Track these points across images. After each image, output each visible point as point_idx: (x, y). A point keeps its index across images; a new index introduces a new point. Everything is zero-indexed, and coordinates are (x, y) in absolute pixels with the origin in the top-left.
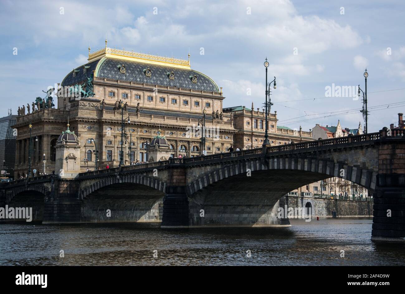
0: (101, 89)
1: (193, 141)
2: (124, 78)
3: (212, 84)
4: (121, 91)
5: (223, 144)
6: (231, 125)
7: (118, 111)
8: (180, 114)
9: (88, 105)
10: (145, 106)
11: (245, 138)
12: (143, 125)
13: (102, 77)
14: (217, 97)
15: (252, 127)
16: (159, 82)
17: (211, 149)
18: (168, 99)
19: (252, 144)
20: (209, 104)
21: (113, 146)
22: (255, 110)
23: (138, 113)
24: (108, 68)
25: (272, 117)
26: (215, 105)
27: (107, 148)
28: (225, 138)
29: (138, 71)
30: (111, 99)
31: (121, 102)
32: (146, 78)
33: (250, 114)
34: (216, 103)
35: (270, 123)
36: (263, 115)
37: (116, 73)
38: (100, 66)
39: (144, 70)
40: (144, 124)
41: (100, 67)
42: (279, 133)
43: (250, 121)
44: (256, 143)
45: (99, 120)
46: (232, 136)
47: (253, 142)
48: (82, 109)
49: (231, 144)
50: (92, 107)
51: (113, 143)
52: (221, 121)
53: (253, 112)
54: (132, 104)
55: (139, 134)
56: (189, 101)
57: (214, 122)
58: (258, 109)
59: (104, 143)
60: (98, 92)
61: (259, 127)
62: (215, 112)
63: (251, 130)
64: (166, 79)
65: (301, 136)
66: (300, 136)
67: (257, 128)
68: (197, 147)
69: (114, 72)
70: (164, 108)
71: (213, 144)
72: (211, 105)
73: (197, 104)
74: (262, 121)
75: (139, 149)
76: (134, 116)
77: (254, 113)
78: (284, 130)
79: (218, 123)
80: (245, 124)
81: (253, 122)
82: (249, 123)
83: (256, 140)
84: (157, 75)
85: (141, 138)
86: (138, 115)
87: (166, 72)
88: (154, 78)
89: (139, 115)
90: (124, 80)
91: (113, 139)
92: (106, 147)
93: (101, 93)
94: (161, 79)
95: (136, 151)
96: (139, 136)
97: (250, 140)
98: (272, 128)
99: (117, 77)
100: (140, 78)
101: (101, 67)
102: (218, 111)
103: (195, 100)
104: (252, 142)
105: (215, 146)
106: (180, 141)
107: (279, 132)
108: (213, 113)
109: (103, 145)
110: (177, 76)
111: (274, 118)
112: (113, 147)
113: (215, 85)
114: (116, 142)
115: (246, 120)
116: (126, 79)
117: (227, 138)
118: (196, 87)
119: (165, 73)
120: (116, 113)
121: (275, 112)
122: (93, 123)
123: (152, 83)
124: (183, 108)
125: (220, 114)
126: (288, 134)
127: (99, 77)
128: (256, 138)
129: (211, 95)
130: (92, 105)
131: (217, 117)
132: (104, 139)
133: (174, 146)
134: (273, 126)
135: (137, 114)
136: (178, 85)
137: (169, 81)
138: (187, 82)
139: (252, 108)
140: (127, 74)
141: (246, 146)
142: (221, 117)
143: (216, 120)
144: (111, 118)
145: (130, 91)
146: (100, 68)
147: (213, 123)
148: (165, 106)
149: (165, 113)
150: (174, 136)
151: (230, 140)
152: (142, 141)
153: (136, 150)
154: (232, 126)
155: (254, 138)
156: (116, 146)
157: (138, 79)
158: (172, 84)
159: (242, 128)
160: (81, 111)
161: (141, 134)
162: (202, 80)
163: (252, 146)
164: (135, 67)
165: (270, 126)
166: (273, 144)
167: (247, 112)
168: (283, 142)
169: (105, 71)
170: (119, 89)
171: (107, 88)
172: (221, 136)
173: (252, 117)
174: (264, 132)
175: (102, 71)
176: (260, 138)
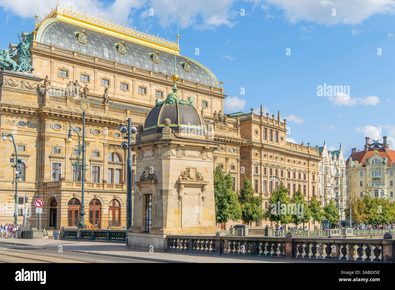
0: (46, 62)
2: (85, 50)
3: (209, 77)
4: (80, 70)
5: (227, 159)
6: (237, 132)
9: (20, 84)
10: (116, 97)
11: (254, 151)
12: (114, 123)
13: (49, 44)
14: (217, 94)
15: (261, 138)
16: (137, 64)
18: (151, 89)
19: (261, 161)
20: (207, 103)
21: (64, 156)
22: (264, 115)
23: (106, 104)
24: (59, 33)
25: (282, 127)
26: (213, 105)
27: (52, 159)
28: (230, 151)
29: (106, 44)
30: (63, 82)
31: (77, 84)
32: (118, 55)
33: (258, 120)
34: (215, 103)
35: (281, 134)
36: (273, 122)
37: (72, 41)
38: (45, 27)
39: (116, 44)
40: (116, 122)
41: (46, 28)
42: (289, 147)
43: (259, 129)
44: (265, 159)
45: (38, 111)
46: (239, 148)
47: (263, 158)
48: (8, 90)
49: (237, 159)
50: (27, 89)
51: (63, 151)
52: (226, 126)
53: (262, 117)
54: (97, 93)
55: (107, 138)
57: (216, 126)
58: (267, 114)
59: (48, 151)
60: (41, 66)
61: (268, 138)
62: (218, 112)
63: (260, 142)
64: (148, 61)
65: (310, 153)
66: (308, 153)
67: (266, 139)
69: (68, 38)
70: (146, 103)
72: (209, 104)
74: (272, 131)
75: (106, 163)
76: (99, 110)
77: (263, 119)
78: (293, 144)
79: (221, 128)
80: (253, 133)
81: (262, 132)
82: (257, 131)
83: (265, 156)
84: (135, 54)
85: (110, 145)
86: (106, 107)
87: (148, 52)
88: (131, 57)
89: (108, 107)
91: (63, 145)
92: (50, 157)
94: (141, 60)
95: (101, 165)
96: (107, 142)
97: (259, 155)
98: (281, 141)
99: (73, 47)
100: (109, 55)
101: (47, 29)
102: (220, 111)
104: (261, 158)
108: (214, 114)
109: (45, 154)
110: (163, 59)
111: (284, 128)
112: (63, 158)
113: (213, 78)
114: (69, 150)
115: (255, 127)
117: (232, 150)
118: (189, 78)
119: (146, 53)
120: (68, 101)
121: (285, 120)
122: (29, 116)
123: (127, 64)
125: (224, 117)
126: (297, 149)
128: (266, 153)
129: (209, 90)
130: (27, 85)
131: (220, 119)
132: (46, 143)
134: (282, 139)
135: (104, 106)
136: (165, 71)
137: (153, 64)
138: (177, 69)
139: (261, 113)
140: (90, 46)
141: (254, 163)
142: (224, 121)
144: (59, 107)
145: (93, 72)
146: (45, 30)
147: (214, 128)
148: (146, 100)
149: (147, 110)
151: (236, 154)
152: (112, 150)
153: (103, 164)
154: (239, 134)
155: (263, 153)
156: (68, 156)
158: (156, 69)
159: (249, 138)
161: (110, 138)
162: (196, 69)
163: (261, 164)
164: (102, 38)
165: (279, 138)
166: (282, 162)
167: (255, 117)
168: (292, 159)
169: (54, 36)
170: (75, 65)
171: (55, 63)
172: (225, 148)
173: (261, 123)
174: (274, 145)
175: (48, 35)
176: (270, 154)
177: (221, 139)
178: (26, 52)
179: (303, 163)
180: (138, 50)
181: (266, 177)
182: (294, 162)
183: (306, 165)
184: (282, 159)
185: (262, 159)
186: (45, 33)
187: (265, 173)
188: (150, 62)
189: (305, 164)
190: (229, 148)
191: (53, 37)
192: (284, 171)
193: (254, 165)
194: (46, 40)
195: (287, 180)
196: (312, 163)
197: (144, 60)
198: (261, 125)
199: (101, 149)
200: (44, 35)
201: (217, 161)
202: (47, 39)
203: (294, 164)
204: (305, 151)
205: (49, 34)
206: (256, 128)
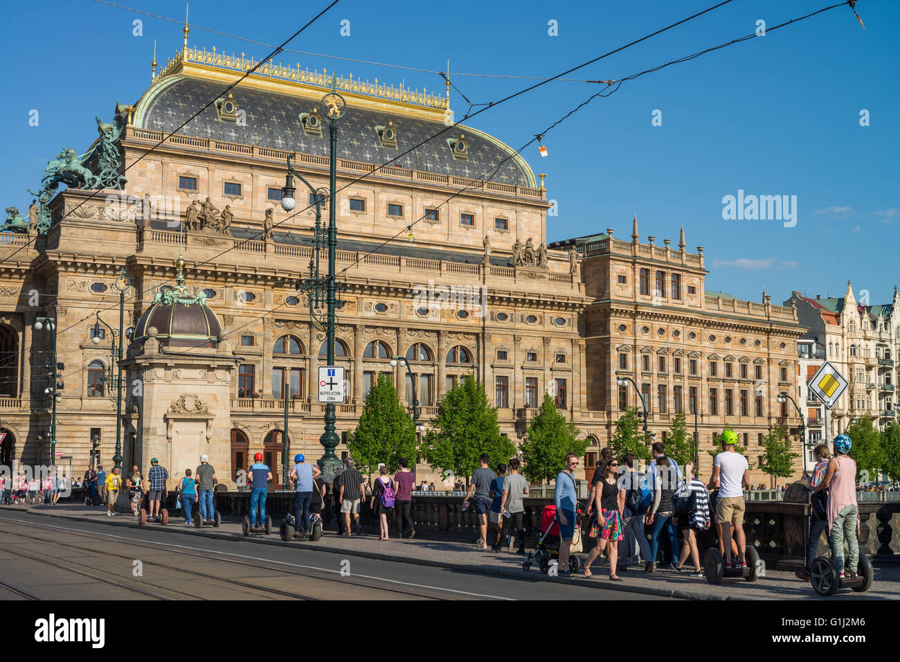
0: (153, 164)
1: (450, 332)
2: (233, 134)
3: (515, 166)
4: (222, 173)
5: (546, 341)
6: (571, 282)
7: (199, 233)
8: (415, 250)
9: (98, 214)
11: (615, 321)
12: (283, 278)
13: (159, 130)
14: (532, 201)
15: (634, 291)
16: (347, 152)
17: (510, 355)
18: (376, 202)
19: (635, 341)
20: (506, 221)
22: (642, 241)
23: (269, 240)
24: (182, 105)
25: (689, 264)
26: (523, 224)
28: (553, 323)
29: (280, 117)
30: (186, 199)
31: (208, 205)
32: (306, 138)
33: (627, 254)
34: (527, 220)
35: (686, 282)
36: (666, 256)
37: (208, 118)
38: (153, 96)
39: (301, 116)
40: (287, 276)
41: (155, 98)
42: (712, 308)
43: (628, 272)
44: (646, 337)
45: (129, 262)
46: (576, 316)
47: (639, 336)
48: (74, 224)
49: (571, 340)
50: (109, 221)
52: (542, 270)
53: (637, 246)
55: (269, 308)
56: (443, 211)
57: (517, 272)
58: (650, 239)
60: (142, 174)
61: (653, 291)
63: (632, 300)
64: (373, 143)
65: (771, 318)
66: (766, 319)
67: (647, 293)
68: (464, 349)
69: (198, 115)
70: (365, 231)
71: (516, 339)
72: (511, 223)
73: (468, 219)
74: (663, 273)
75: (268, 357)
76: (252, 252)
77: (640, 251)
78: (724, 301)
79: (532, 276)
80: (614, 282)
81: (638, 278)
82: (624, 277)
83: (646, 329)
84: (342, 132)
85: (279, 320)
87: (373, 125)
89: (272, 247)
90: (231, 141)
93: (151, 180)
94: (355, 143)
95: (258, 361)
96: (271, 316)
97: (629, 328)
98: (690, 294)
99: (209, 131)
100: (285, 138)
101: (158, 100)
102: (530, 240)
103: (463, 209)
104: (634, 334)
105: (522, 346)
106: (410, 330)
107: (710, 306)
108: (516, 247)
110: (407, 136)
111: (696, 266)
113: (522, 168)
115: (616, 269)
116: (237, 139)
117: (560, 321)
118: (467, 171)
119: (369, 127)
120: (189, 239)
121: (699, 249)
122: (112, 272)
123: (323, 154)
124: (423, 232)
125: (539, 250)
126: (734, 312)
127: (146, 128)
128: (648, 323)
129: (512, 194)
131: (528, 257)
133: (389, 347)
134: (692, 290)
136: (409, 162)
137: (381, 150)
138: (437, 156)
139: (634, 237)
140: (243, 124)
141: (617, 346)
142: (540, 259)
143: (527, 267)
144: (171, 254)
145: (249, 174)
146: (153, 102)
147: (515, 276)
148: (366, 225)
149: (365, 245)
150: (390, 314)
151: (568, 329)
152: (282, 331)
154: (576, 285)
155: (640, 322)
157: (280, 142)
158: (389, 159)
159: (604, 292)
160: (72, 234)
161: (278, 307)
162: (483, 151)
163: (635, 347)
164: (274, 107)
165: (684, 290)
166: (694, 342)
167: (618, 246)
168: (721, 334)
169: (169, 112)
170: (211, 166)
171: (171, 165)
172: (541, 317)
173: (634, 259)
174: (670, 304)
175: (158, 111)
176: (658, 324)
177: (529, 298)
178: (113, 149)
179: (752, 341)
180: (352, 122)
181: (650, 375)
182: (728, 339)
183: (761, 346)
184: (693, 335)
185: (637, 338)
186: (151, 109)
187: (646, 367)
188: (376, 146)
189: (758, 343)
190: (551, 318)
191: (168, 114)
192: (699, 361)
193: (617, 350)
194: (155, 122)
195: (708, 380)
196: (777, 340)
197: (361, 144)
198: (634, 263)
199: (257, 330)
200: (149, 112)
201: (521, 346)
202: (157, 120)
203: (728, 346)
204: (760, 314)
205: (159, 109)
206: (620, 271)
